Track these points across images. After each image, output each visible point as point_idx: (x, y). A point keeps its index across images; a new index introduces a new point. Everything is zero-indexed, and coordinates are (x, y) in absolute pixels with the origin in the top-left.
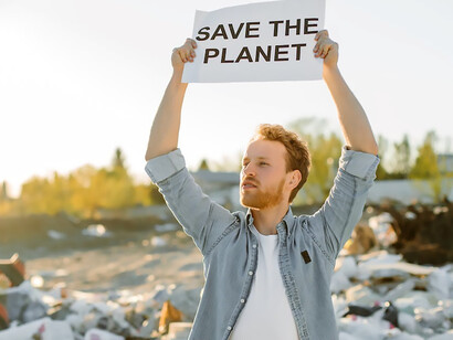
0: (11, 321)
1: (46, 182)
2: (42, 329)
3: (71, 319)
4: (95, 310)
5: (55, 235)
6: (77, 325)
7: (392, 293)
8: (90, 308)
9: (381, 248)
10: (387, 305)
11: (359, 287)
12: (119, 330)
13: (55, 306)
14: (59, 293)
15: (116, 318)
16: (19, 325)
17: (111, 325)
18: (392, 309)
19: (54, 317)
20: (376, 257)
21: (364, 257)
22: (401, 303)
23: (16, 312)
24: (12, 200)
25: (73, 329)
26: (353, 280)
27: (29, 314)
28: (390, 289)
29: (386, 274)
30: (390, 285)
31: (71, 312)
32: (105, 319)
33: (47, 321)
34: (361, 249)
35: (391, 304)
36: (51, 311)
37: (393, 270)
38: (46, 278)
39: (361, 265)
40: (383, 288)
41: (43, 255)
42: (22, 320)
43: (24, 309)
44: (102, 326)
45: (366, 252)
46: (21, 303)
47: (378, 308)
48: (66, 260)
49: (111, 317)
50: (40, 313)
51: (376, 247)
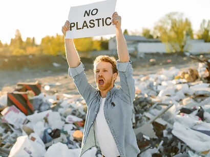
0: (35, 110)
1: (53, 37)
2: (48, 115)
3: (60, 110)
4: (71, 107)
5: (56, 65)
6: (63, 113)
7: (202, 102)
8: (69, 105)
9: (201, 80)
10: (199, 108)
11: (188, 98)
12: (81, 116)
13: (54, 104)
14: (56, 98)
15: (80, 110)
16: (38, 112)
17: (77, 113)
18: (201, 110)
19: (53, 109)
20: (198, 84)
21: (193, 84)
22: (206, 107)
23: (37, 107)
24: (37, 46)
25: (61, 115)
26: (186, 95)
27: (43, 108)
28: (202, 100)
29: (201, 93)
30: (203, 98)
31: (61, 107)
32: (75, 111)
33: (50, 111)
34: (192, 79)
35: (201, 108)
36: (52, 106)
37: (204, 91)
38: (51, 86)
39: (191, 87)
40: (199, 100)
41: (50, 75)
42: (40, 111)
43: (40, 105)
44: (73, 114)
45: (194, 81)
46: (39, 103)
47: (195, 109)
48: (60, 78)
49: (78, 110)
50: (47, 107)
51: (199, 79)
